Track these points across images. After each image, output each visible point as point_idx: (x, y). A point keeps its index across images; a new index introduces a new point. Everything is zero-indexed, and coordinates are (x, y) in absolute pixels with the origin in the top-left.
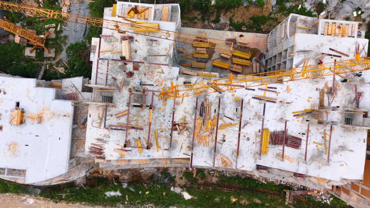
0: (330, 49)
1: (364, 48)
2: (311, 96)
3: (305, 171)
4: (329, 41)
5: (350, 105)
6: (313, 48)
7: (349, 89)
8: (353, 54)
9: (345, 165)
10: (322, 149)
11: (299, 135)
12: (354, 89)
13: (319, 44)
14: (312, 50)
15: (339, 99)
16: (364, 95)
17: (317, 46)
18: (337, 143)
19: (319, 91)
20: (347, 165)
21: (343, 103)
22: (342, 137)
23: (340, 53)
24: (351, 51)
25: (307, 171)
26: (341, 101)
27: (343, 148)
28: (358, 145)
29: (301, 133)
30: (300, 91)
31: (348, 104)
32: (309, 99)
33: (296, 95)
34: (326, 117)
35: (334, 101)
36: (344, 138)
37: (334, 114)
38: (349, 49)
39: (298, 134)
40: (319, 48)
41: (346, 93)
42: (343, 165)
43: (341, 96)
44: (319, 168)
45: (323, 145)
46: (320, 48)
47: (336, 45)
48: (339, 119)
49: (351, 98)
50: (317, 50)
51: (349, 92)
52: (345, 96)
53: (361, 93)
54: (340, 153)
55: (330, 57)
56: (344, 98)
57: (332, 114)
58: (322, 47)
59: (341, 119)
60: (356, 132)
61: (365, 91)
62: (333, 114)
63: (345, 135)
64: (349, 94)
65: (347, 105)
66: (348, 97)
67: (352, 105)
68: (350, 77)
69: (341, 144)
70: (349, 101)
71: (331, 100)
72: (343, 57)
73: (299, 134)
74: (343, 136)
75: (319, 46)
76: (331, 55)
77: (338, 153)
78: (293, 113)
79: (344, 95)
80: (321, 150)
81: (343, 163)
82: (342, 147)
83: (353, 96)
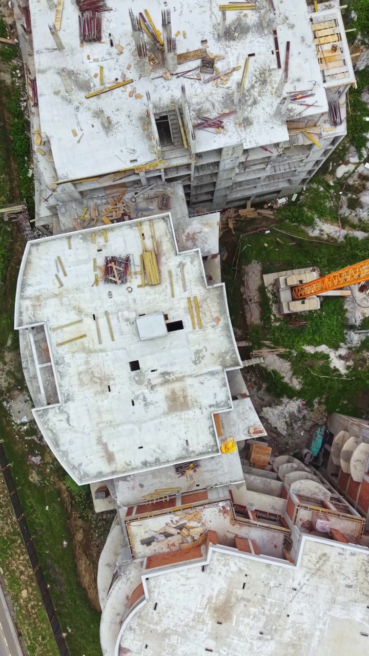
0: (288, 43)
1: (309, 106)
2: (188, 35)
3: (41, 68)
4: (302, 37)
5: (194, 113)
6: (282, 12)
7: (223, 104)
8: (292, 90)
9: (77, 138)
10: (94, 86)
11: (108, 35)
12: (227, 111)
13: (291, 20)
14: (277, 12)
15: (199, 91)
16: (221, 135)
17: (287, 18)
18: (115, 112)
19: (201, 47)
20: (79, 142)
21: (194, 100)
22: (129, 117)
23: (287, 63)
24: (296, 84)
25: (42, 72)
26: (196, 95)
27: (108, 126)
28: (122, 151)
29: (111, 38)
30: (191, 11)
31: (194, 110)
32: (181, 33)
33: (182, 7)
34: (157, 75)
35: (193, 81)
36: (128, 121)
37: (168, 90)
38: (299, 80)
39: (109, 32)
40: (283, 24)
41: (214, 101)
42: (75, 134)
43: (205, 92)
44: (57, 93)
45: (102, 87)
46: (285, 25)
47: (299, 53)
48: (162, 101)
49: (208, 111)
50: (279, 20)
51: (217, 104)
52: (207, 99)
53: (223, 127)
54: (97, 123)
55: (273, 48)
56: (204, 99)
57: (166, 86)
58: (287, 27)
59: (161, 105)
60: (146, 140)
61: (229, 133)
62: (167, 88)
63: (134, 122)
64: (213, 105)
65: (192, 108)
66: (208, 106)
67: (195, 119)
68: (247, 98)
69: (114, 119)
70: (200, 110)
71: (192, 75)
72: (281, 71)
73: (110, 35)
74: (131, 118)
75: (287, 21)
76: (277, 48)
77: (96, 119)
78: (146, 11)
79: (210, 98)
80: (92, 85)
81: (79, 133)
82: (110, 122)
83: (213, 115)
